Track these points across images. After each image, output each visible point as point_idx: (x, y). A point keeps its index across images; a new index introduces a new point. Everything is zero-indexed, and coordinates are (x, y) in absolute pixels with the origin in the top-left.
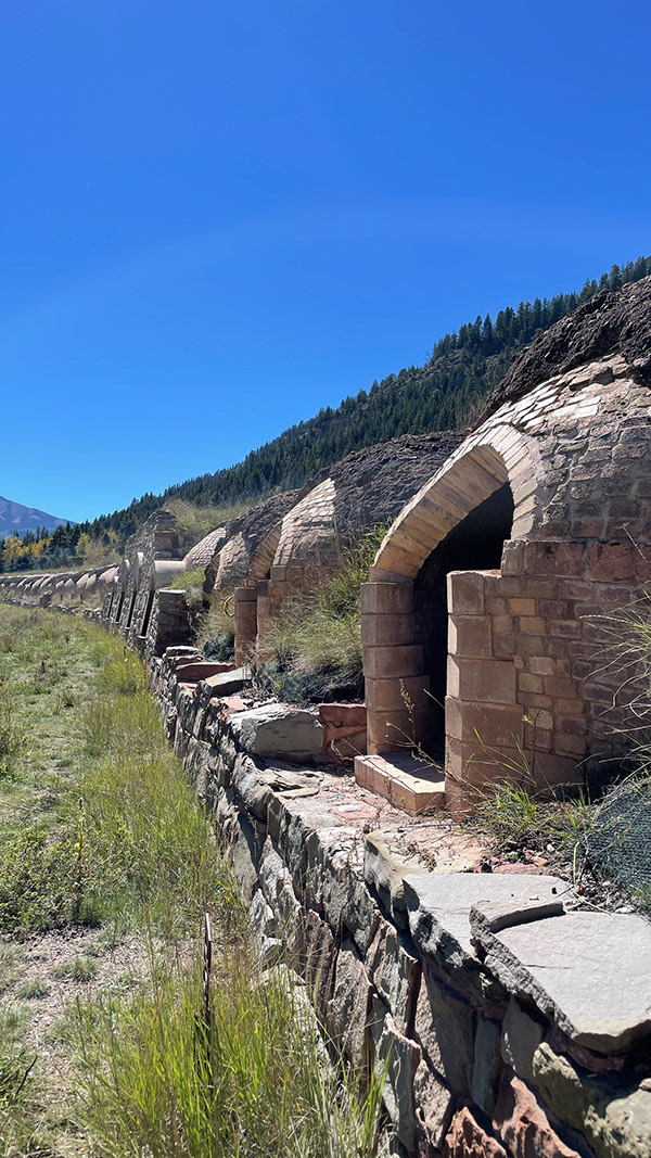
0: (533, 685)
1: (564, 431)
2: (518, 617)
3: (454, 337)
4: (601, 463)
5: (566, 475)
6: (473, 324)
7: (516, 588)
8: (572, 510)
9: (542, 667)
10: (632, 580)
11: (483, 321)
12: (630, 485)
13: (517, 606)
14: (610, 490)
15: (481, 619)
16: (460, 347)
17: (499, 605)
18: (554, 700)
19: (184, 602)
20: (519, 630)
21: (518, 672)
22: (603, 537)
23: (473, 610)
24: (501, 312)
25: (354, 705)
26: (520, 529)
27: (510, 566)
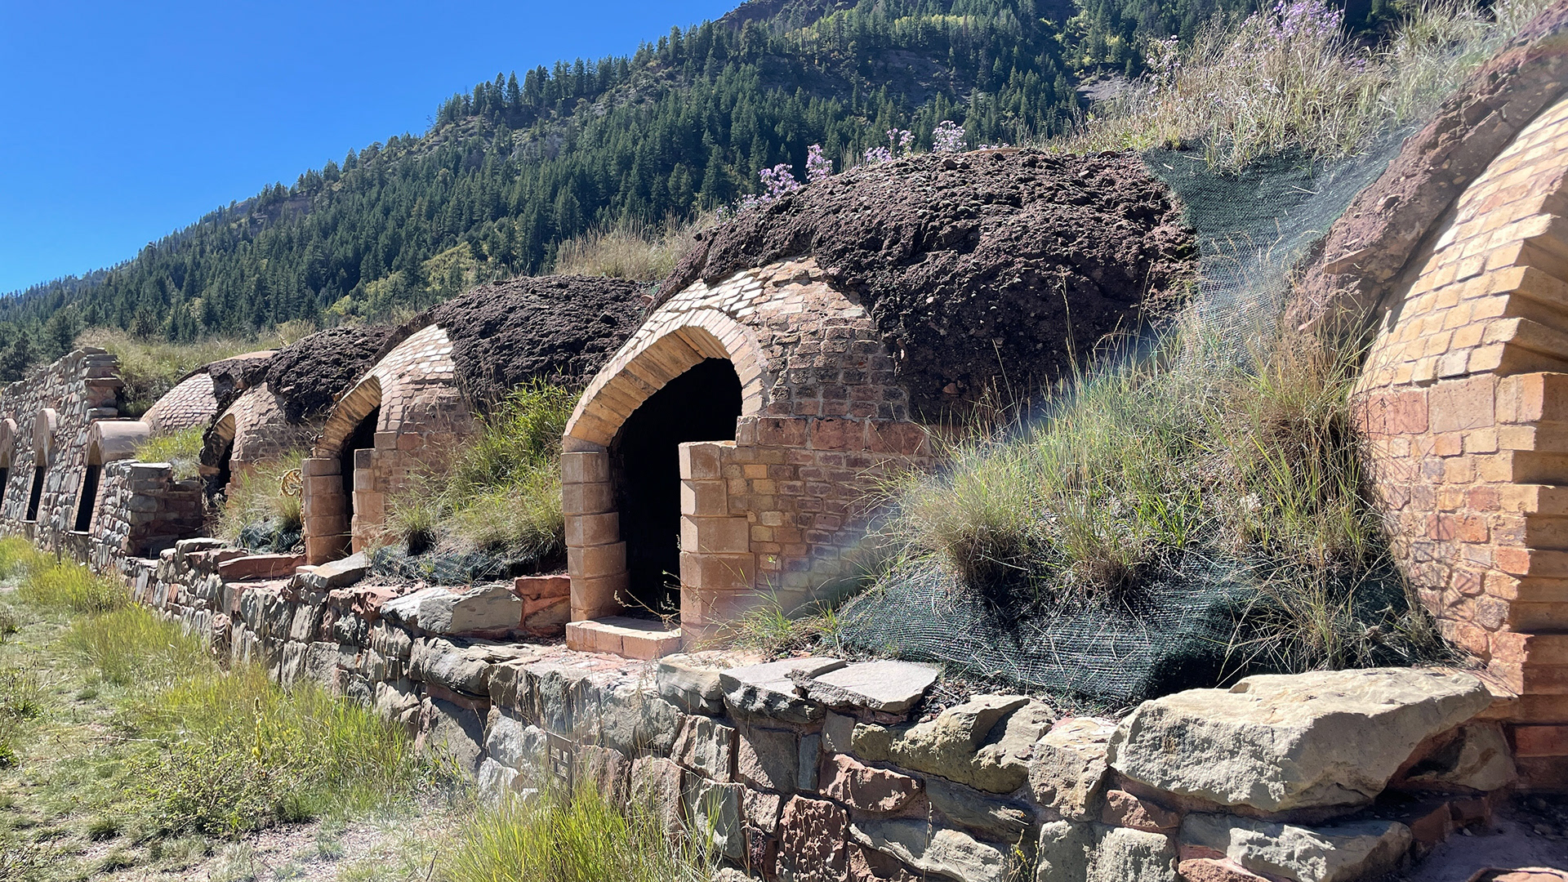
0: (763, 534)
1: (776, 324)
2: (752, 480)
3: (467, 99)
4: (813, 355)
5: (785, 363)
6: (493, 83)
7: (750, 456)
8: (793, 392)
9: (773, 519)
10: (843, 448)
11: (507, 81)
12: (837, 374)
13: (750, 471)
14: (822, 377)
15: (718, 483)
16: (475, 113)
17: (734, 471)
18: (782, 545)
19: (170, 480)
20: (752, 491)
21: (750, 526)
22: (820, 414)
23: (711, 475)
24: (531, 72)
25: (552, 576)
26: (751, 405)
27: (744, 437)
